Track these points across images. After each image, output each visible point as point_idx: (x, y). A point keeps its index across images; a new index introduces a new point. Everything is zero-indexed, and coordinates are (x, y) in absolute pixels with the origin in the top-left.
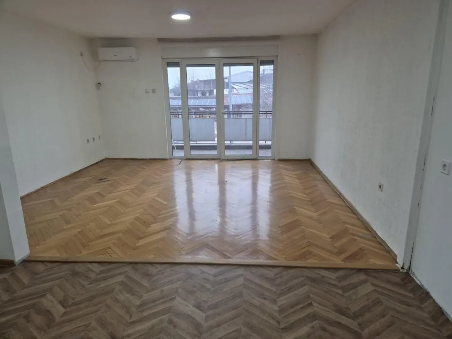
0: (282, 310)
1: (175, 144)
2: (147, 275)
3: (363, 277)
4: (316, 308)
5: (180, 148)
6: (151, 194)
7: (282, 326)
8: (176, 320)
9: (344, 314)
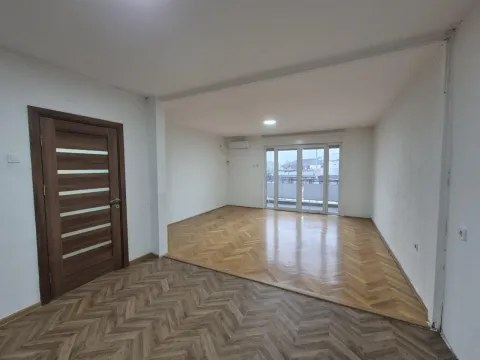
0: (301, 332)
1: (268, 199)
2: (220, 280)
3: (387, 324)
4: (332, 339)
5: (271, 202)
6: (244, 230)
7: (296, 344)
8: (224, 315)
9: (355, 351)
